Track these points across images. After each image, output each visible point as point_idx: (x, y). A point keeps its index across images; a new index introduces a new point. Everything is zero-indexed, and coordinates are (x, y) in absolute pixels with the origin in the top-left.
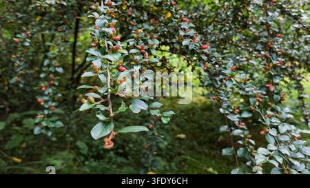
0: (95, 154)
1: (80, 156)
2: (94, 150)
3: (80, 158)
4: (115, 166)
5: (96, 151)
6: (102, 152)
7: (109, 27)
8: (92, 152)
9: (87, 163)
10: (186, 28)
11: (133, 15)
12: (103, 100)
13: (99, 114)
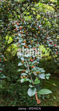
0: (13, 81)
1: (8, 82)
2: (12, 79)
3: (8, 83)
4: (20, 85)
5: (13, 80)
6: (15, 80)
7: (23, 42)
8: (12, 80)
9: (11, 85)
10: (49, 39)
11: (29, 35)
12: (28, 76)
13: (30, 85)
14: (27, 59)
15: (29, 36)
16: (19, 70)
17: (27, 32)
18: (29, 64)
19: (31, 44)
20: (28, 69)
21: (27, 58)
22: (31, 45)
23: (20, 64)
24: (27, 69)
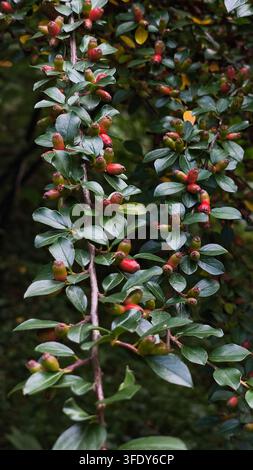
7: (94, 133)
11: (169, 63)
12: (79, 362)
13: (69, 406)
14: (97, 254)
15: (169, 70)
16: (31, 324)
17: (159, 43)
18: (106, 287)
19: (169, 146)
20: (90, 322)
21: (97, 245)
22: (166, 150)
23: (40, 287)
24: (87, 318)
